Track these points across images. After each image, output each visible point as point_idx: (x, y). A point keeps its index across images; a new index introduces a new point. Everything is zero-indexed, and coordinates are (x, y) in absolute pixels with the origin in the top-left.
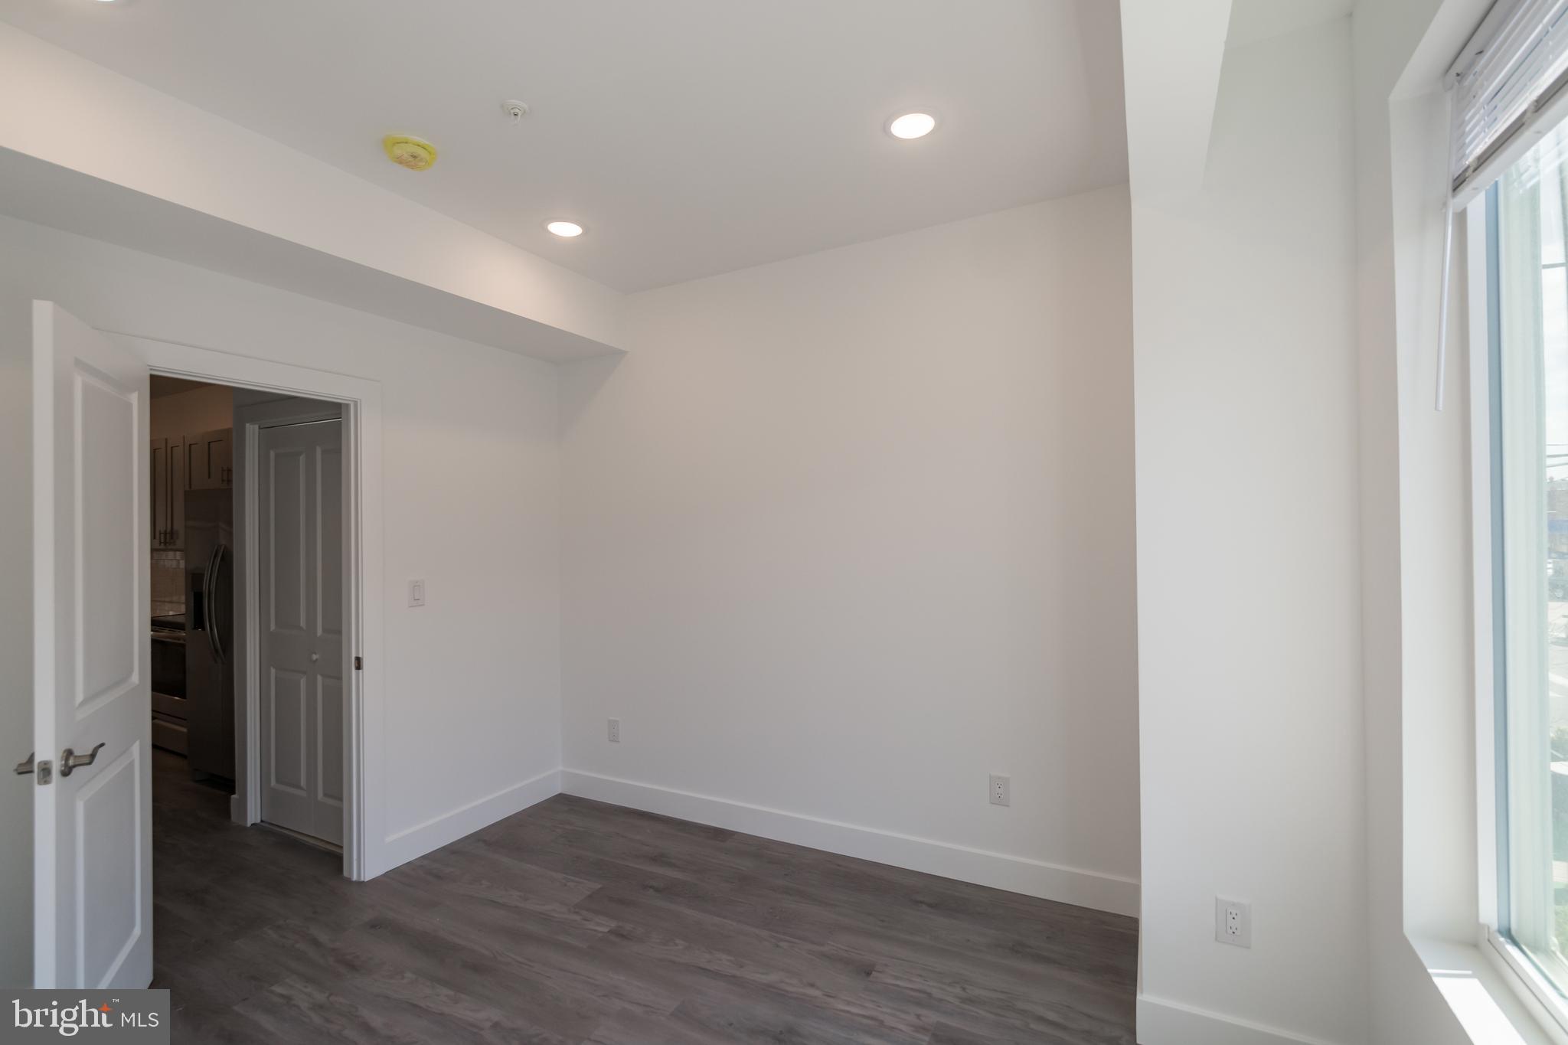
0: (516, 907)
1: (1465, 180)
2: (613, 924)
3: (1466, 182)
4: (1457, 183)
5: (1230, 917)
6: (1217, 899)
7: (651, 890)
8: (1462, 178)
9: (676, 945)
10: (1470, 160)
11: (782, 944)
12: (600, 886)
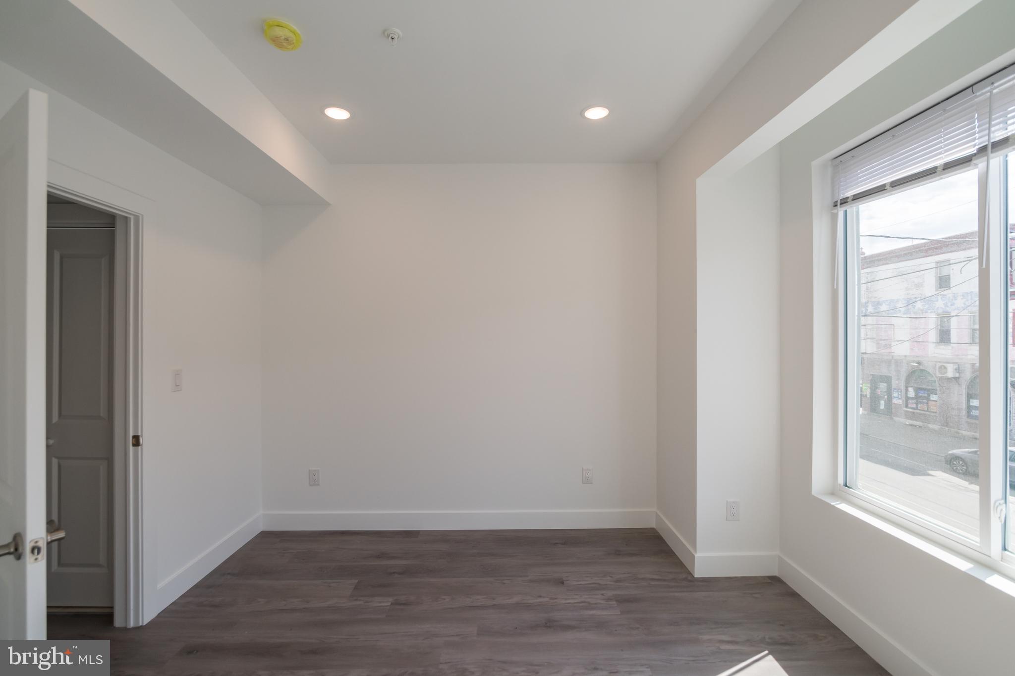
0: (304, 608)
1: (847, 202)
2: (391, 599)
3: (847, 204)
4: (843, 201)
5: (732, 508)
6: (727, 501)
7: (396, 575)
8: (845, 201)
9: (444, 599)
10: (850, 193)
11: (505, 582)
12: (357, 581)
